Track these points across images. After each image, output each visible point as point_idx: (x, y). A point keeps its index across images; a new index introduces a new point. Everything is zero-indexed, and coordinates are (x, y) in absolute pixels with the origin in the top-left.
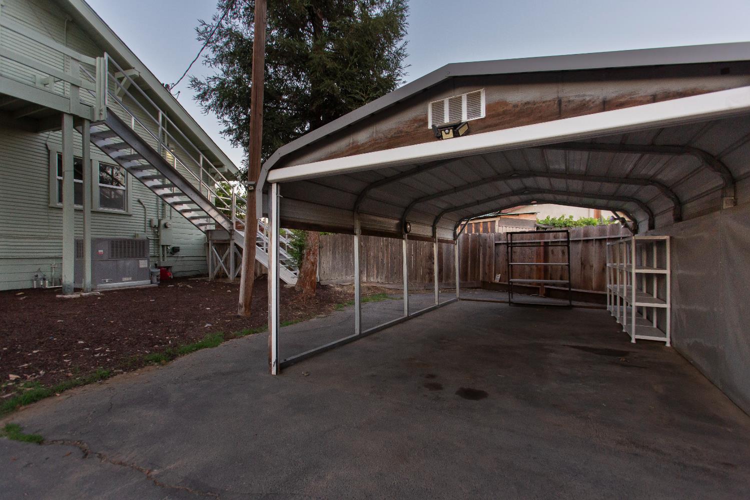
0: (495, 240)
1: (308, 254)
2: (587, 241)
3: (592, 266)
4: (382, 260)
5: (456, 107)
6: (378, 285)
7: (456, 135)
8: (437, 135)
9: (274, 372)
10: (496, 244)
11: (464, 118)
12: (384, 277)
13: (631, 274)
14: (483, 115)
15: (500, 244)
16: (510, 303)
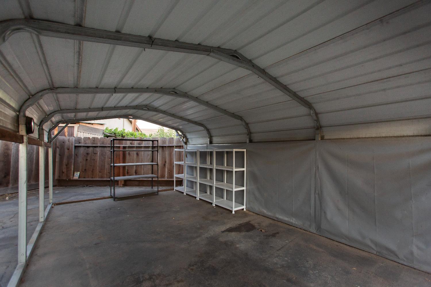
0: (75, 144)
10: (75, 147)
15: (81, 146)
16: (114, 198)
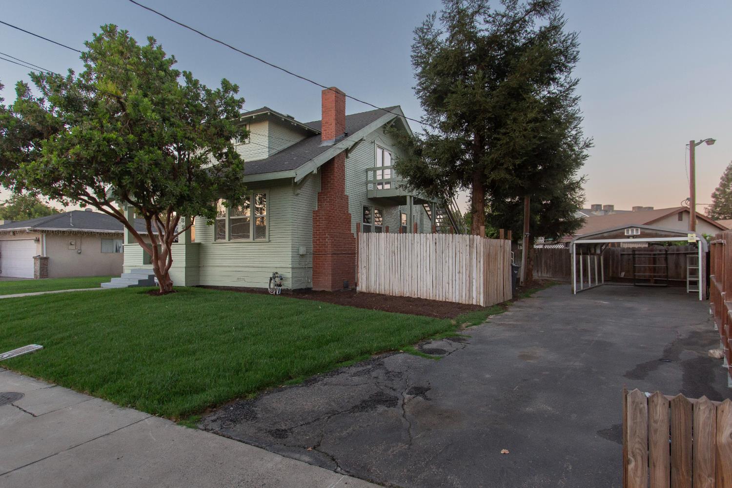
0: (621, 252)
2: (679, 254)
3: (681, 267)
5: (632, 231)
6: (547, 279)
7: (633, 238)
8: (628, 237)
9: (575, 293)
10: (622, 255)
11: (635, 234)
13: (686, 269)
14: (640, 234)
15: (624, 254)
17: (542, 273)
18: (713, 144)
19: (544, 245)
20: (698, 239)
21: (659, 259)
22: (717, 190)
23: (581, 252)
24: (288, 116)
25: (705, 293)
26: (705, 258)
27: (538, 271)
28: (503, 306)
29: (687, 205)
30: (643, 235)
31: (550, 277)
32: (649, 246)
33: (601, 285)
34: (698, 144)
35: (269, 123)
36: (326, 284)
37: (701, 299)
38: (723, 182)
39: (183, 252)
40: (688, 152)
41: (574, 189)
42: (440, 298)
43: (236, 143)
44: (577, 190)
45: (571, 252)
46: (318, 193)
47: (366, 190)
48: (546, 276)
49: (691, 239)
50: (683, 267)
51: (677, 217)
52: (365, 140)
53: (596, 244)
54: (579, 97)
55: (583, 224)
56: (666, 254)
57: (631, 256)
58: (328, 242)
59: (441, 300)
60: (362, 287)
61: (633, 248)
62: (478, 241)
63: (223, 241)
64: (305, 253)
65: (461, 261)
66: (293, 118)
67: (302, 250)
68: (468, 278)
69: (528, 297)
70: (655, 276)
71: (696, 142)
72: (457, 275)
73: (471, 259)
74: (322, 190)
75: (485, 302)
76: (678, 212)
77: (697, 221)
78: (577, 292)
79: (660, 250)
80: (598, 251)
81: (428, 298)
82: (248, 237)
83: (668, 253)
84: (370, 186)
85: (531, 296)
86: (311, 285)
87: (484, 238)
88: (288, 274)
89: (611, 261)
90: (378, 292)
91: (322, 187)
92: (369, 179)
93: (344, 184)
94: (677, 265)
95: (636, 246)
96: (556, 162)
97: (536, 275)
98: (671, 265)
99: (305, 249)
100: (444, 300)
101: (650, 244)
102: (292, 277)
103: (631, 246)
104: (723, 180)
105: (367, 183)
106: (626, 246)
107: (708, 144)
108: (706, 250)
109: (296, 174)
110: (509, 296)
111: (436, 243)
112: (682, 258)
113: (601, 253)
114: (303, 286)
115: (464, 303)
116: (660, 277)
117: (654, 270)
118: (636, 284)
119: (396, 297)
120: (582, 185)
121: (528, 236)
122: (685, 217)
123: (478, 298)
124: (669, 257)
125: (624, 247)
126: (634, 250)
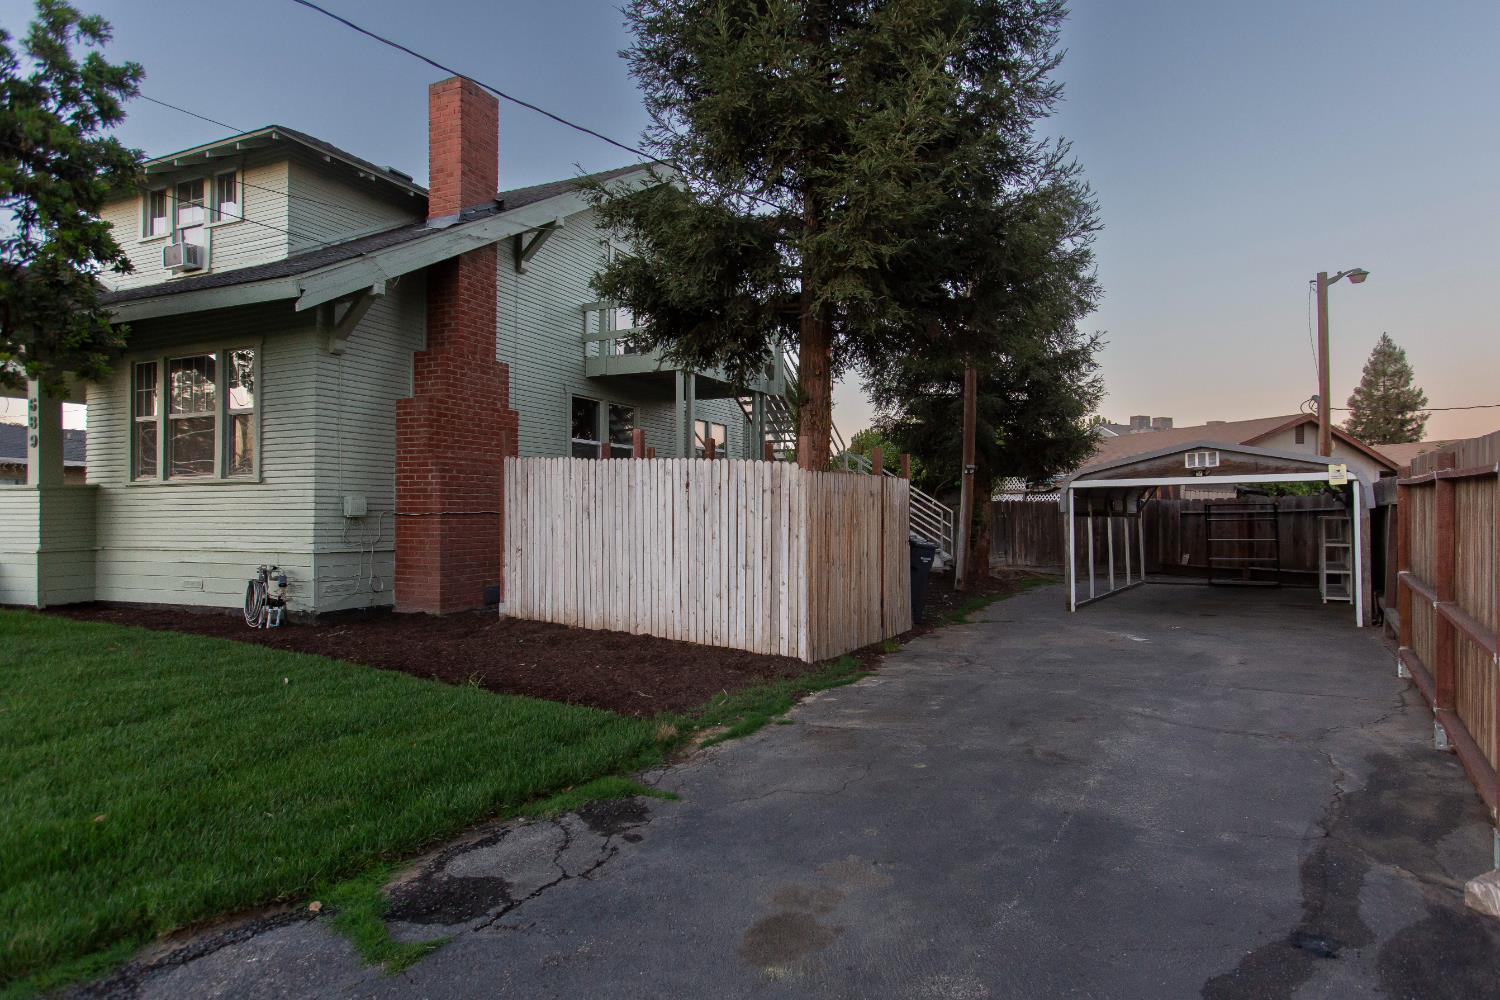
0: (1181, 510)
1: (984, 531)
2: (1301, 513)
3: (1306, 543)
4: (1032, 537)
6: (1027, 569)
7: (1204, 475)
8: (1193, 473)
9: (1073, 609)
10: (1182, 515)
11: (1207, 465)
12: (1034, 560)
13: (1318, 547)
14: (1218, 464)
15: (1189, 515)
17: (1014, 557)
18: (1363, 280)
19: (1026, 494)
20: (1352, 477)
21: (1259, 525)
22: (1358, 391)
23: (1090, 509)
24: (393, 172)
25: (1370, 609)
26: (1368, 524)
27: (1006, 553)
28: (868, 657)
29: (1310, 409)
30: (1225, 469)
31: (1033, 567)
32: (1238, 497)
33: (1139, 585)
34: (1335, 280)
35: (290, 168)
36: (426, 596)
37: (1360, 623)
38: (1368, 378)
39: (32, 511)
40: (1315, 296)
41: (1075, 366)
42: (697, 636)
43: (212, 221)
44: (1084, 368)
45: (1062, 509)
46: (416, 354)
47: (581, 359)
48: (1024, 563)
49: (1335, 477)
50: (1310, 542)
51: (1292, 436)
52: (561, 227)
53: (1128, 490)
54: (1059, 89)
55: (1097, 445)
56: (1276, 514)
57: (1203, 518)
58: (432, 484)
59: (700, 641)
60: (511, 604)
61: (1206, 500)
62: (794, 478)
63: (152, 480)
64: (364, 513)
65: (751, 532)
66: (409, 179)
67: (353, 505)
68: (767, 582)
69: (960, 621)
70: (1252, 564)
71: (1329, 277)
72: (742, 572)
73: (774, 527)
74: (429, 346)
75: (813, 648)
76: (1294, 425)
77: (1334, 444)
78: (1077, 607)
79: (1263, 506)
80: (1132, 508)
81: (670, 637)
82: (209, 468)
83: (1279, 511)
84: (592, 349)
85: (968, 618)
86: (390, 599)
87: (809, 469)
88: (303, 568)
89: (1160, 529)
90: (549, 620)
91: (428, 339)
92: (590, 330)
93: (495, 334)
94: (1297, 540)
95: (1213, 496)
96: (1004, 265)
97: (998, 561)
98: (1286, 538)
99: (364, 501)
100: (709, 642)
101: (1241, 490)
102: (318, 581)
103: (1203, 496)
104: (1367, 374)
105: (584, 341)
106: (1191, 496)
107: (1354, 281)
108: (1372, 504)
109: (302, 291)
110: (904, 624)
111: (688, 485)
112: (1307, 522)
113: (1138, 511)
114: (361, 602)
115: (758, 650)
116: (1261, 564)
117: (1250, 549)
118: (1214, 581)
119: (590, 632)
120: (1095, 356)
121: (972, 471)
122: (1308, 435)
123: (793, 640)
124: (1280, 519)
125: (1188, 498)
126: (1208, 505)
